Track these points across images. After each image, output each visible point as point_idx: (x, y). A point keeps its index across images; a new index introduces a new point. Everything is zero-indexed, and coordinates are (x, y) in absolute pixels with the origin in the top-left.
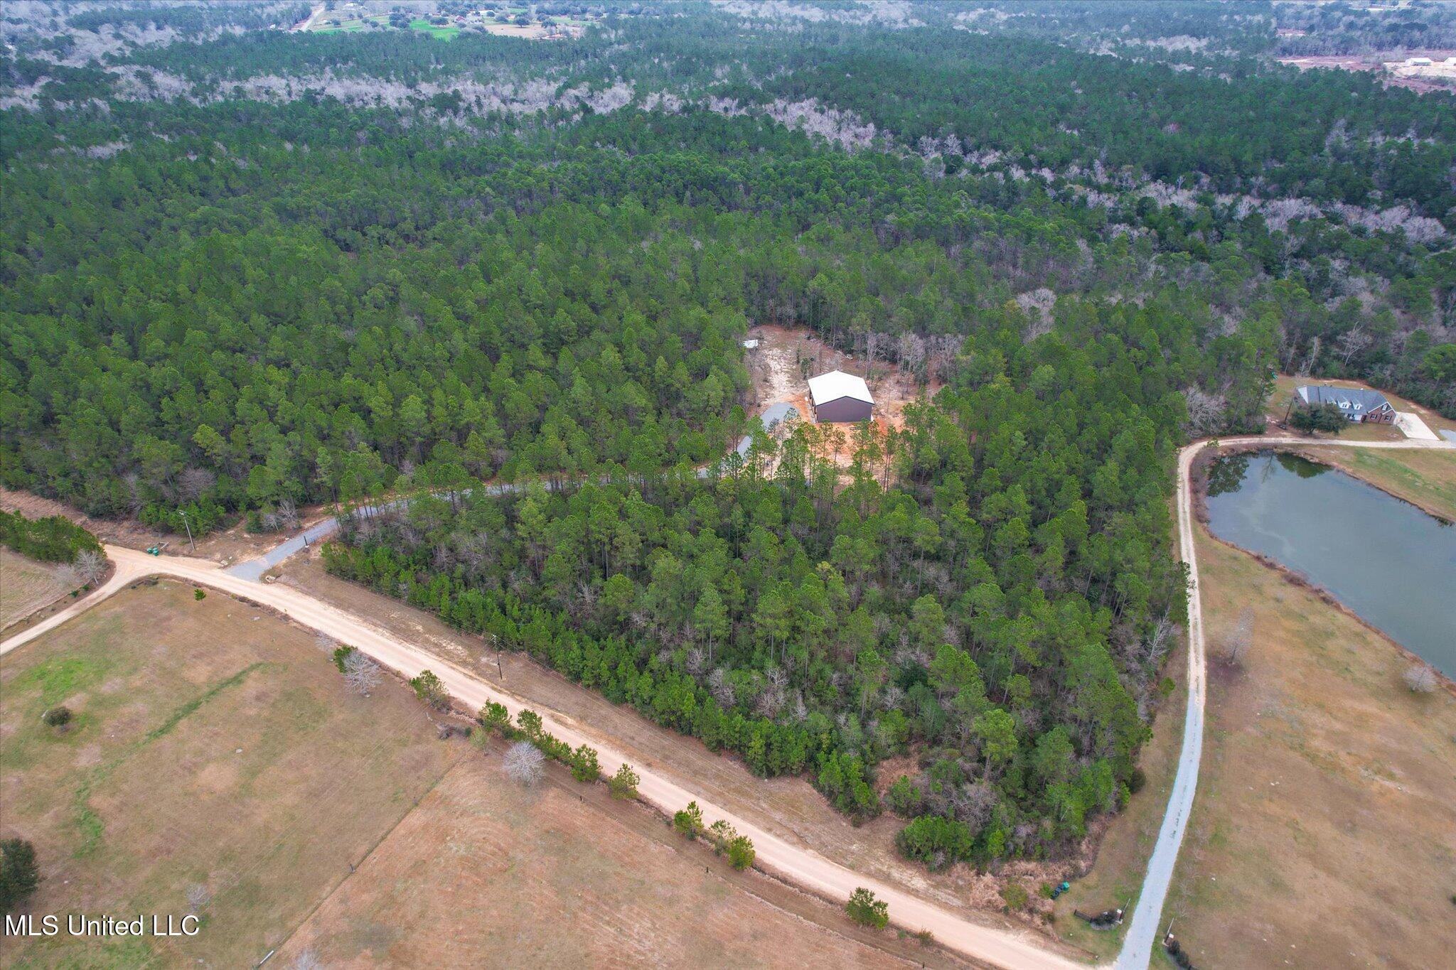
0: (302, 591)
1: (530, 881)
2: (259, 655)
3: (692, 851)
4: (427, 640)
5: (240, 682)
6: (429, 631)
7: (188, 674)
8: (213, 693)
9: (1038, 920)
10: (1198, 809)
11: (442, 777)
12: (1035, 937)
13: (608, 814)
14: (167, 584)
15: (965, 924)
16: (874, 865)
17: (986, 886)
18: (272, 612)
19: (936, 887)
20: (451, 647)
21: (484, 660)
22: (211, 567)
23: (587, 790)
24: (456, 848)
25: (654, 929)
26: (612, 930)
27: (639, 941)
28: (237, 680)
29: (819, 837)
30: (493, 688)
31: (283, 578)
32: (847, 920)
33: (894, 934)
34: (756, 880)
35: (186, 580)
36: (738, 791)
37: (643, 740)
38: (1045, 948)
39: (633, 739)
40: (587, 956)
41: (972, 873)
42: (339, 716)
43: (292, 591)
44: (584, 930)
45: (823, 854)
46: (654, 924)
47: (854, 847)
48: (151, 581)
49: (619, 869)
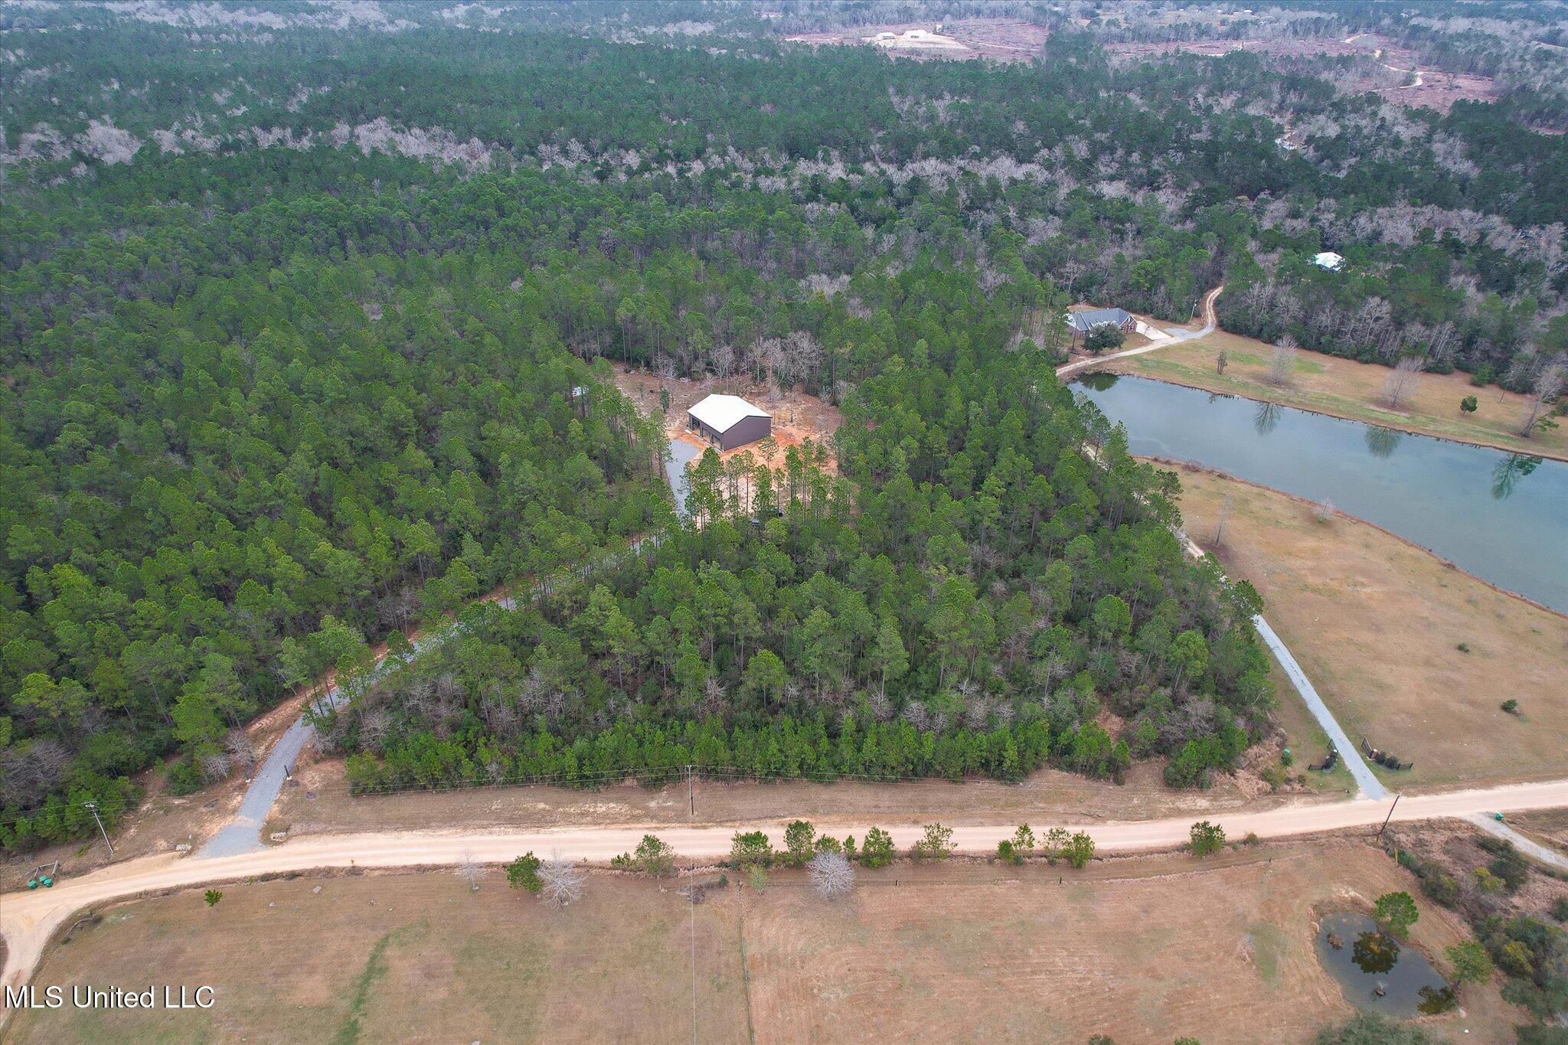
0: (343, 832)
1: (932, 981)
2: (373, 928)
3: (1031, 874)
4: (567, 815)
5: (383, 971)
6: (558, 804)
7: (299, 997)
8: (359, 1001)
9: (1297, 786)
10: (1298, 657)
11: (742, 939)
12: (1304, 799)
13: (932, 883)
14: (122, 912)
15: (1258, 815)
16: (1163, 808)
17: (1246, 781)
18: (328, 873)
19: (1215, 799)
20: (602, 808)
21: (653, 804)
22: (168, 862)
23: (890, 874)
24: (835, 996)
25: (1072, 955)
26: (1043, 976)
27: (1073, 971)
28: (375, 969)
29: (1105, 807)
30: (694, 828)
31: (297, 828)
32: (1191, 859)
33: (1228, 849)
34: (1099, 868)
35: (146, 893)
36: (1007, 805)
37: (887, 803)
38: (1317, 803)
39: (877, 806)
40: (1048, 1010)
41: (1228, 775)
42: (559, 942)
43: (325, 838)
44: (1021, 991)
45: (1120, 819)
46: (1067, 950)
47: (1135, 801)
48: (89, 920)
49: (993, 924)
